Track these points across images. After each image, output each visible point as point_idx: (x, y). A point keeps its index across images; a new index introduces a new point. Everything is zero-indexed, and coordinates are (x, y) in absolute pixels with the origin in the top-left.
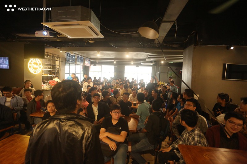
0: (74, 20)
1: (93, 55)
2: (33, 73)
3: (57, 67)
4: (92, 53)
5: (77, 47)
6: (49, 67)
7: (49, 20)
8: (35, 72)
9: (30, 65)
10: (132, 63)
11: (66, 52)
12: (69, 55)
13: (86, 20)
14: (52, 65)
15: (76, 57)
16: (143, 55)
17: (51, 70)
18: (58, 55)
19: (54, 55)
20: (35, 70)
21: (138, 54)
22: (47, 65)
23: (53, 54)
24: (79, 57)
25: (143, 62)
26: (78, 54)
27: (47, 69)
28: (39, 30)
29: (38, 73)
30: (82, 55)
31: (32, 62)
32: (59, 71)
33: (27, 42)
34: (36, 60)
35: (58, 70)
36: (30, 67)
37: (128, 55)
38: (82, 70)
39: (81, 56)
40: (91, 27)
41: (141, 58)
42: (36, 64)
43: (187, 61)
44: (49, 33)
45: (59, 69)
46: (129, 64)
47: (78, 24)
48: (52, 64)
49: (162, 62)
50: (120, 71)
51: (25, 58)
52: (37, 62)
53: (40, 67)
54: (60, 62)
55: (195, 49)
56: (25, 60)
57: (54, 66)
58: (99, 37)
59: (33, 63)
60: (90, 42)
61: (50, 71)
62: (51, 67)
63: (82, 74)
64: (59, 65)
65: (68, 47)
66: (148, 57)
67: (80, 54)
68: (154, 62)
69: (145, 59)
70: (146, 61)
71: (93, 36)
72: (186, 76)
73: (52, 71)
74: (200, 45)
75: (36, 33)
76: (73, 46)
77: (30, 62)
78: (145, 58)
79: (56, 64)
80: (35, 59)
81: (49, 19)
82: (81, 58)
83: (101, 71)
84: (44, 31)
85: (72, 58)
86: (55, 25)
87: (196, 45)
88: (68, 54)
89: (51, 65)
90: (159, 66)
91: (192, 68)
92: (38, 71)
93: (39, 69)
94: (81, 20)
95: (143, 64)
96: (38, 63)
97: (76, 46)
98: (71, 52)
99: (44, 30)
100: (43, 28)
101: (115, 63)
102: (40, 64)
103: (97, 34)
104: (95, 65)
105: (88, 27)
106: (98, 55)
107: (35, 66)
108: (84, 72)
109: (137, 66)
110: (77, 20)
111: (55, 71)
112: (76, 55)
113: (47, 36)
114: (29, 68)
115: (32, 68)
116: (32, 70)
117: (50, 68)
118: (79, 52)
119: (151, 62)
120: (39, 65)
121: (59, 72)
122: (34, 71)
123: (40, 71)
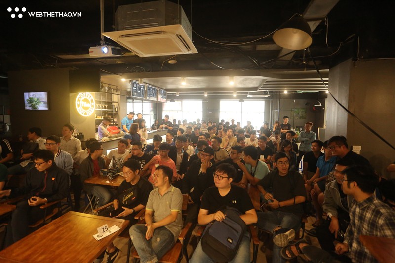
0: (155, 25)
1: (172, 84)
2: (83, 115)
3: (115, 105)
4: (170, 80)
5: (149, 71)
6: (103, 105)
7: (113, 28)
8: (86, 114)
9: (78, 103)
10: (235, 95)
11: (131, 81)
12: (135, 86)
13: (174, 24)
14: (108, 102)
15: (145, 89)
16: (254, 81)
17: (106, 109)
18: (117, 87)
19: (111, 86)
20: (86, 111)
21: (246, 80)
22: (100, 102)
23: (109, 85)
24: (150, 88)
25: (251, 94)
26: (148, 82)
27: (100, 109)
28: (95, 46)
29: (90, 114)
30: (155, 84)
31: (80, 97)
32: (118, 111)
33: (74, 67)
34: (87, 95)
35: (116, 110)
36: (79, 106)
37: (232, 82)
38: (151, 109)
39: (153, 86)
40: (180, 36)
41: (251, 86)
42: (86, 100)
43: (337, 88)
44: (110, 49)
45: (118, 108)
46: (228, 97)
47: (161, 32)
48: (106, 101)
49: (286, 92)
50: (211, 109)
51: (71, 92)
52: (88, 98)
53: (93, 106)
54: (119, 96)
55: (354, 66)
56: (71, 95)
57: (110, 104)
58: (190, 52)
59: (82, 99)
60: (170, 62)
61: (105, 112)
62: (106, 105)
63: (152, 115)
64: (118, 102)
65: (135, 71)
66: (264, 85)
67: (152, 83)
68: (270, 92)
69: (256, 89)
70: (258, 91)
71: (181, 51)
72: (335, 114)
73: (108, 111)
74: (364, 58)
75: (90, 50)
76: (143, 71)
77: (78, 99)
78: (256, 86)
79: (114, 101)
80: (84, 93)
81: (113, 26)
82: (153, 89)
83: (180, 109)
84: (103, 47)
85: (140, 90)
86: (122, 35)
87: (357, 60)
88: (133, 83)
89: (105, 103)
90: (278, 100)
91: (349, 100)
92: (90, 112)
93: (91, 109)
94: (166, 24)
95: (251, 96)
96: (90, 100)
97: (146, 71)
98: (139, 79)
99: (102, 45)
100: (101, 43)
101: (206, 95)
102: (92, 101)
103: (188, 47)
104: (172, 100)
105: (177, 35)
106: (184, 83)
107: (86, 104)
108: (154, 113)
109: (241, 100)
110: (160, 25)
111: (112, 111)
112: (146, 85)
113: (108, 55)
114: (77, 108)
115: (81, 107)
116: (81, 110)
117: (105, 108)
118: (149, 81)
119: (265, 93)
120: (90, 102)
121: (118, 114)
122: (84, 112)
123: (92, 112)
